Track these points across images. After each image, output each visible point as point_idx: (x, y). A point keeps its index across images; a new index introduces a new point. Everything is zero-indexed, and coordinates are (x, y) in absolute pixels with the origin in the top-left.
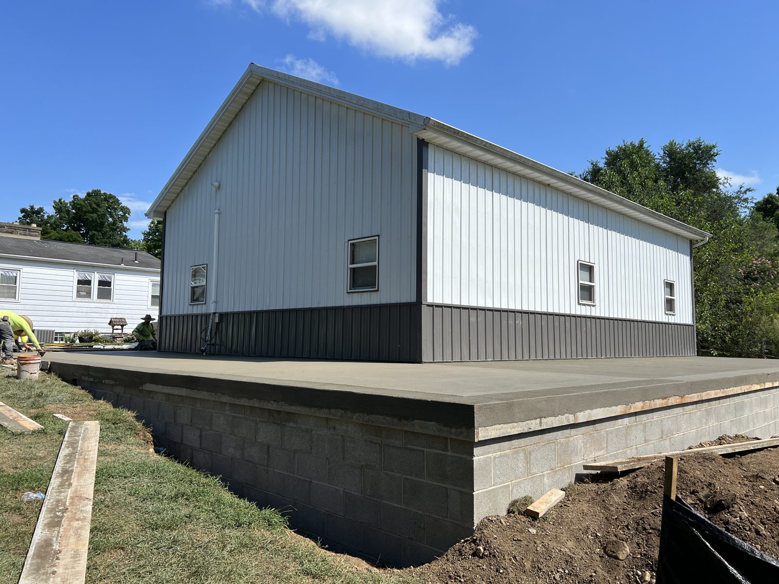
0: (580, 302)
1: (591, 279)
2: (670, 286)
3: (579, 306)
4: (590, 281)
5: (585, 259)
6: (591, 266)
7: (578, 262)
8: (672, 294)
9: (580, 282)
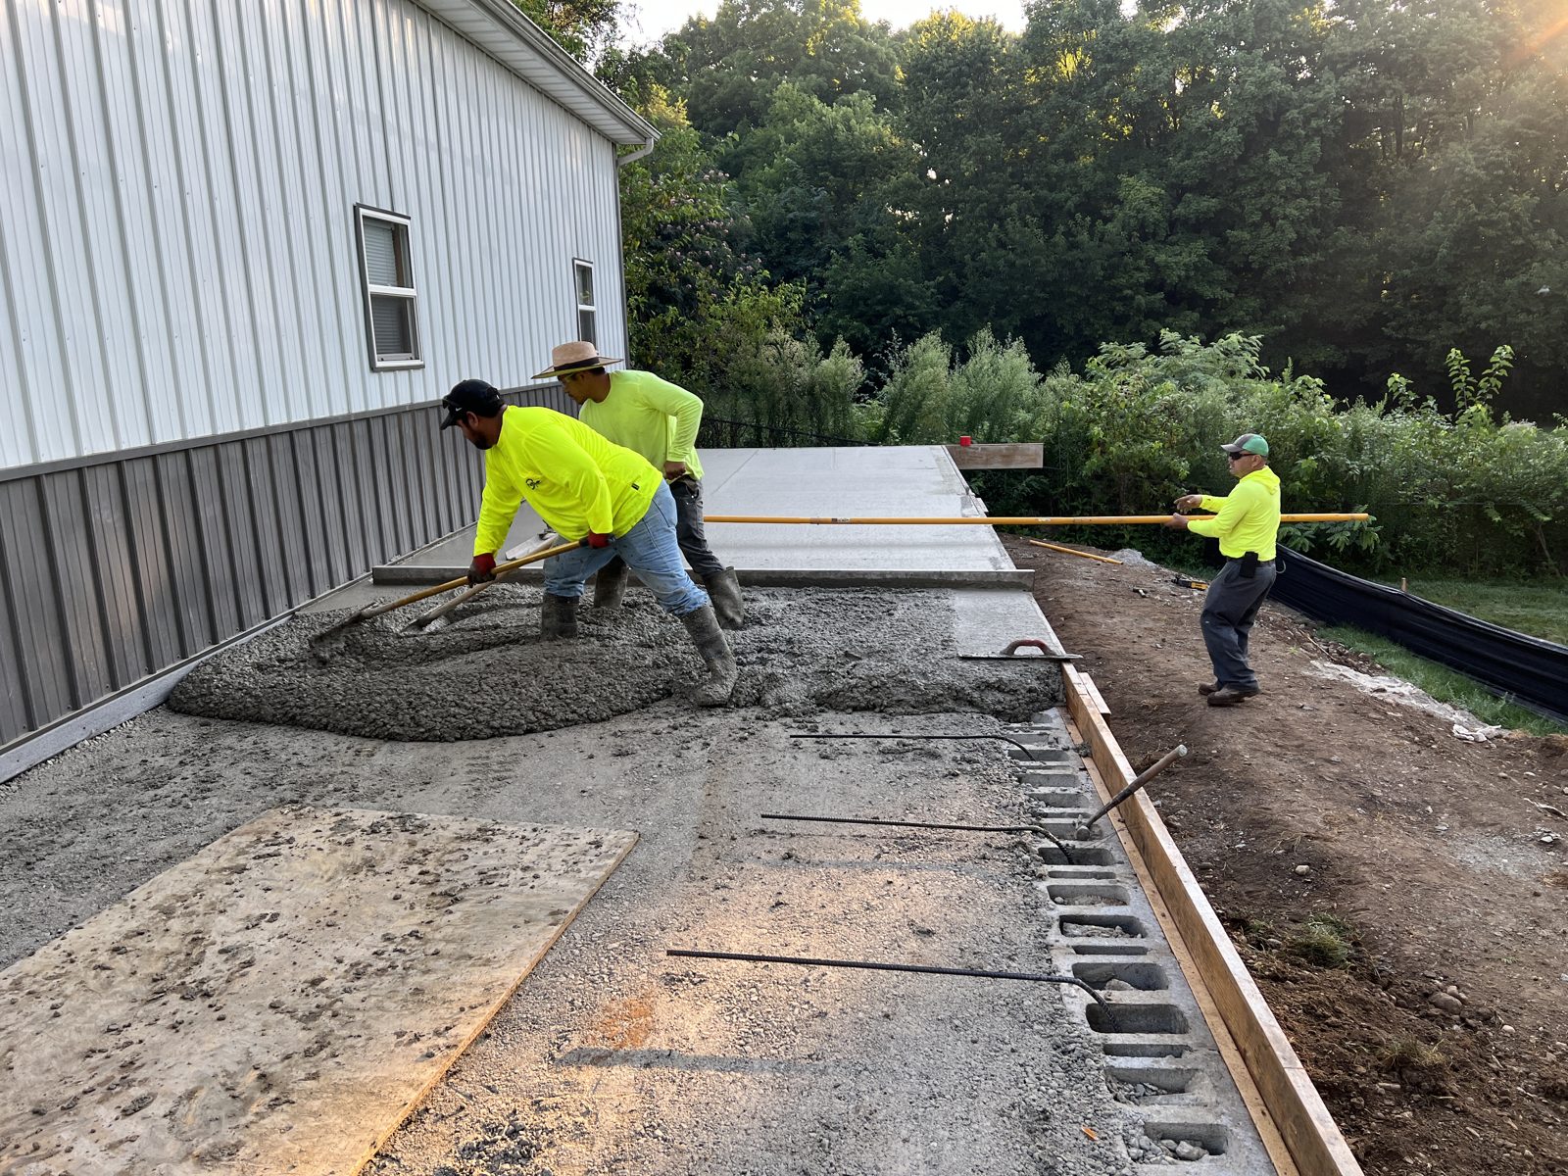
0: (379, 364)
1: (402, 277)
2: (584, 274)
3: (376, 375)
4: (400, 284)
5: (376, 199)
6: (396, 225)
7: (356, 209)
8: (588, 300)
9: (372, 288)
